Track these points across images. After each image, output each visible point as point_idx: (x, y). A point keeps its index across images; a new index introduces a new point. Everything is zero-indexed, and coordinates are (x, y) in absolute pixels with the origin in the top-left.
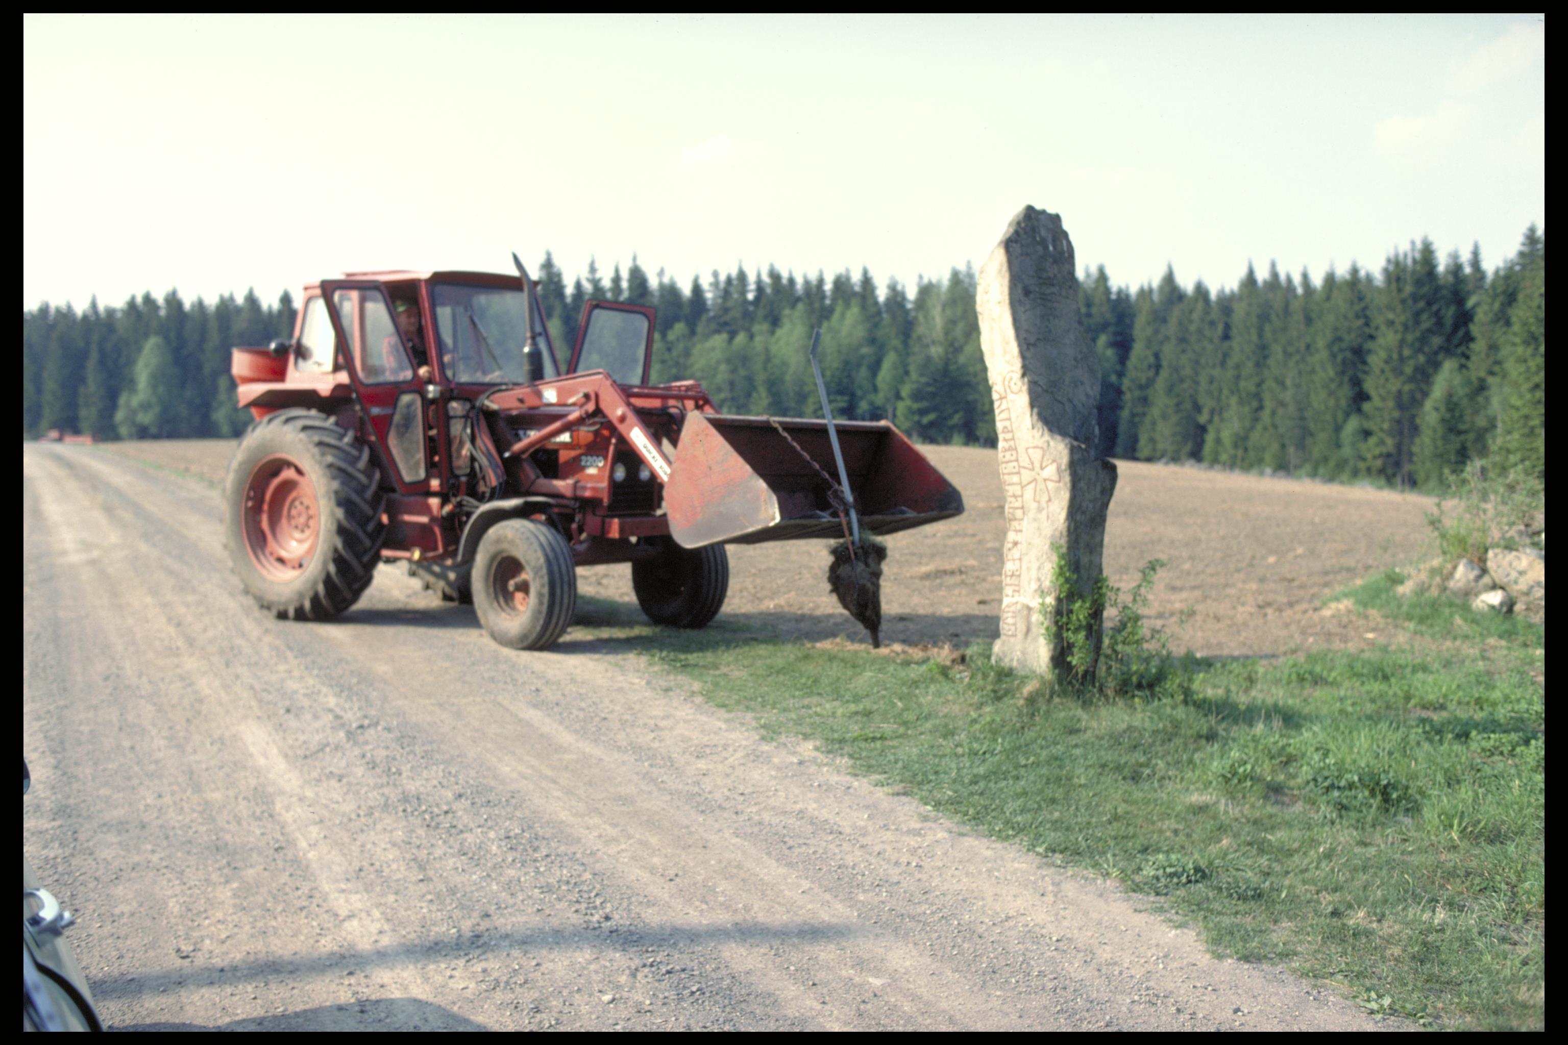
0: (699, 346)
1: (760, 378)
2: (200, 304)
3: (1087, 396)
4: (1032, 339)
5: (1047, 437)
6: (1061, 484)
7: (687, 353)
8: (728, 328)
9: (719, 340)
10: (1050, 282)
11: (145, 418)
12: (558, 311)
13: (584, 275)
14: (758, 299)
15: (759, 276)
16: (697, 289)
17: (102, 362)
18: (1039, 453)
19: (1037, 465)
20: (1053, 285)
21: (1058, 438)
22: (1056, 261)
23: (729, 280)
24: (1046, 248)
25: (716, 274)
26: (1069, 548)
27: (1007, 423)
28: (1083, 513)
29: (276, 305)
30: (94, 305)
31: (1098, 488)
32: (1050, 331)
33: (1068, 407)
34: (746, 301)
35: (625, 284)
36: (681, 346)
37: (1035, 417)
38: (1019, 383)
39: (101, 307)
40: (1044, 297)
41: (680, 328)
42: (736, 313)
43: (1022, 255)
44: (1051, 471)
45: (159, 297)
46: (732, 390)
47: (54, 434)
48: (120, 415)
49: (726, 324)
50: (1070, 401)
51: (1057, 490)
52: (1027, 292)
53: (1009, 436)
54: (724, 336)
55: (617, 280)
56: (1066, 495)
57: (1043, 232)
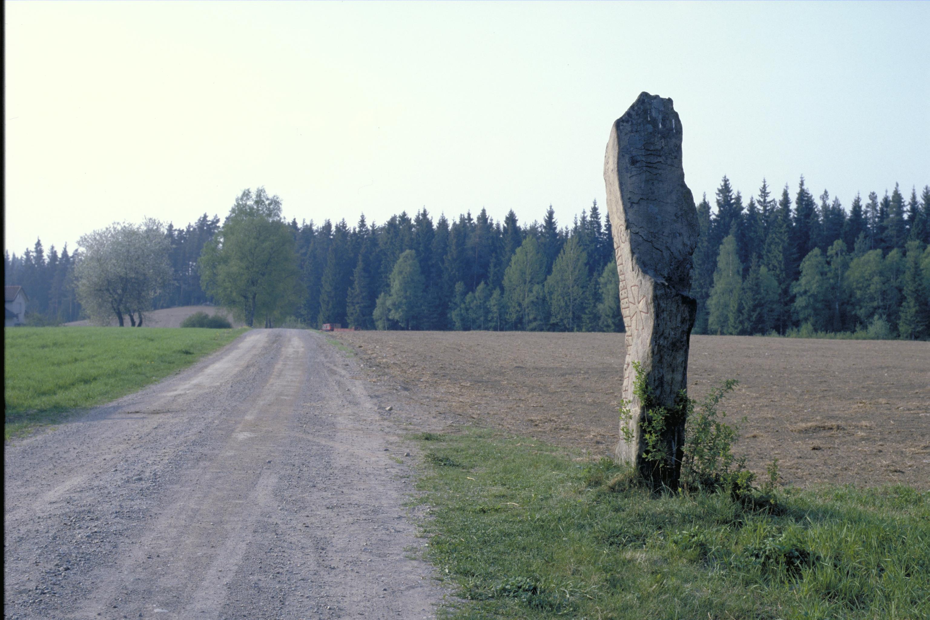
0: (855, 260)
1: (908, 289)
2: (443, 223)
3: (684, 245)
4: (636, 199)
5: (640, 277)
6: (649, 315)
7: (846, 266)
8: (883, 244)
9: (874, 255)
10: (657, 153)
11: (395, 315)
12: (734, 229)
13: (757, 197)
14: (911, 218)
15: (914, 197)
16: (857, 208)
17: (365, 270)
19: (636, 300)
20: (660, 156)
21: (648, 277)
22: (663, 137)
23: (886, 201)
24: (655, 126)
25: (873, 197)
26: (653, 367)
27: (621, 267)
28: (665, 338)
29: (503, 224)
30: (362, 223)
31: (679, 319)
32: (653, 193)
33: (666, 254)
34: (902, 220)
35: (793, 206)
36: (839, 259)
37: (634, 261)
38: (625, 235)
39: (369, 224)
40: (649, 165)
41: (838, 244)
42: (891, 232)
43: (632, 131)
45: (412, 216)
46: (883, 299)
47: (328, 326)
48: (377, 313)
49: (882, 240)
50: (668, 248)
51: (647, 319)
52: (634, 162)
53: (623, 277)
54: (879, 251)
55: (786, 201)
56: (651, 323)
57: (654, 114)
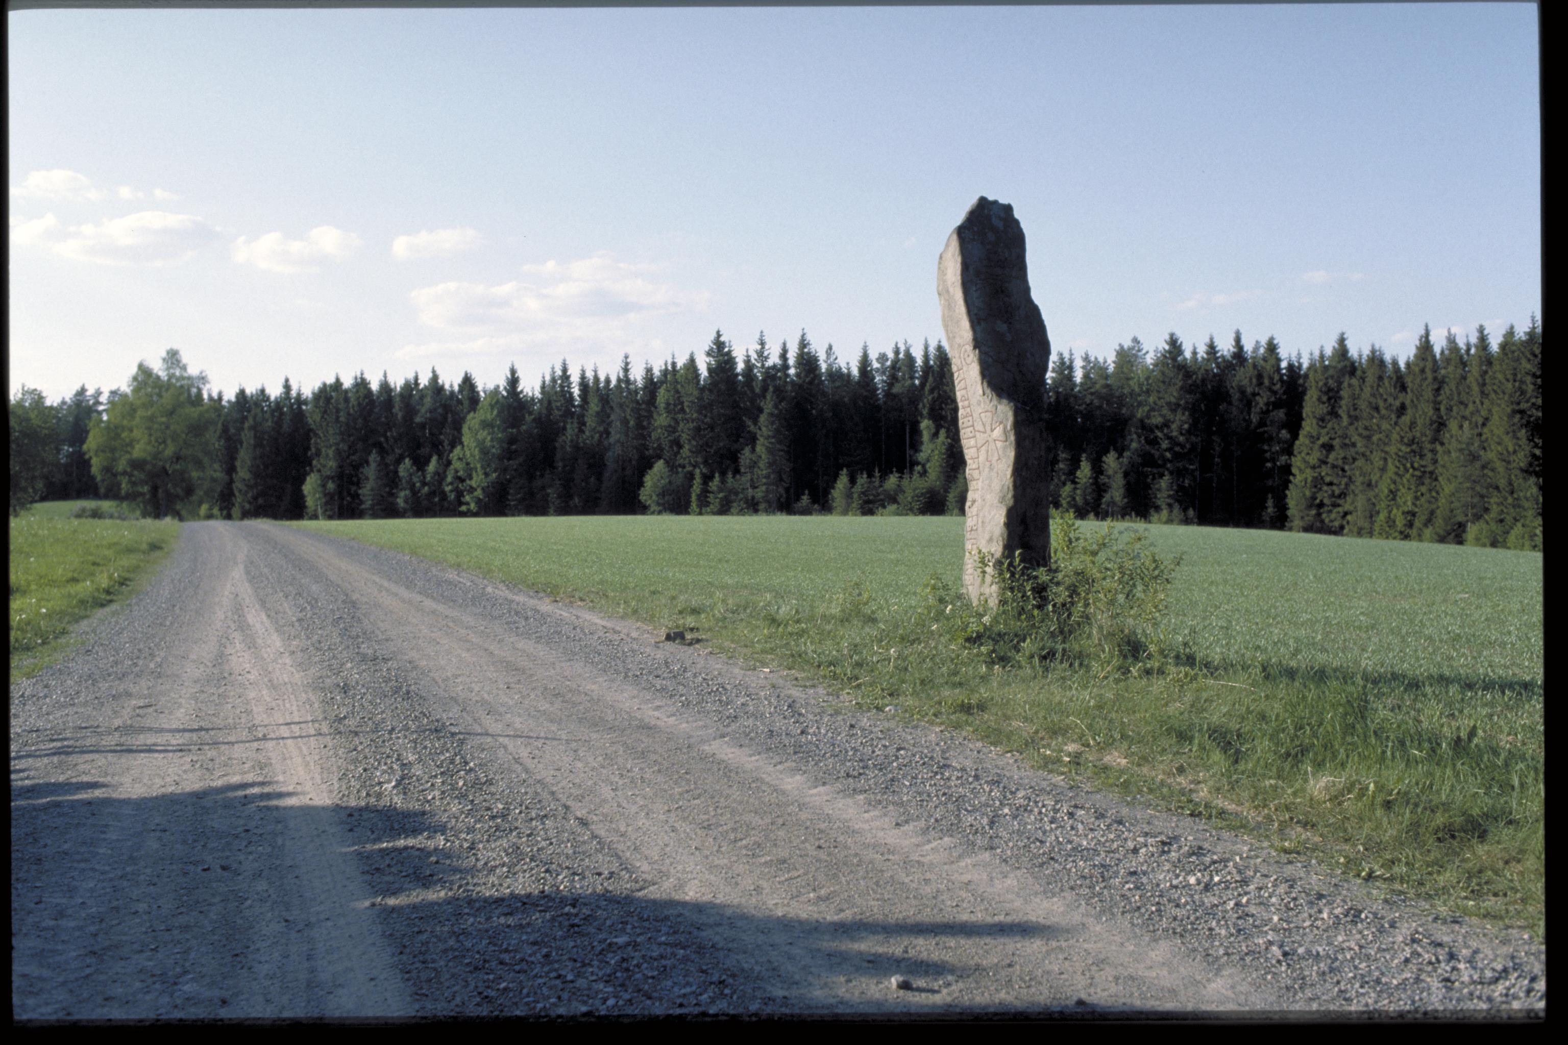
4: (983, 315)
5: (995, 402)
6: (1008, 443)
10: (1001, 264)
18: (989, 414)
19: (988, 428)
20: (1004, 267)
21: (1005, 401)
22: (1007, 246)
24: (998, 234)
27: (964, 392)
33: (1018, 376)
37: (985, 384)
38: (972, 355)
40: (994, 278)
43: (973, 241)
44: (998, 432)
50: (1019, 370)
51: (1005, 448)
52: (978, 274)
53: (966, 403)
56: (1012, 454)
57: (996, 220)
